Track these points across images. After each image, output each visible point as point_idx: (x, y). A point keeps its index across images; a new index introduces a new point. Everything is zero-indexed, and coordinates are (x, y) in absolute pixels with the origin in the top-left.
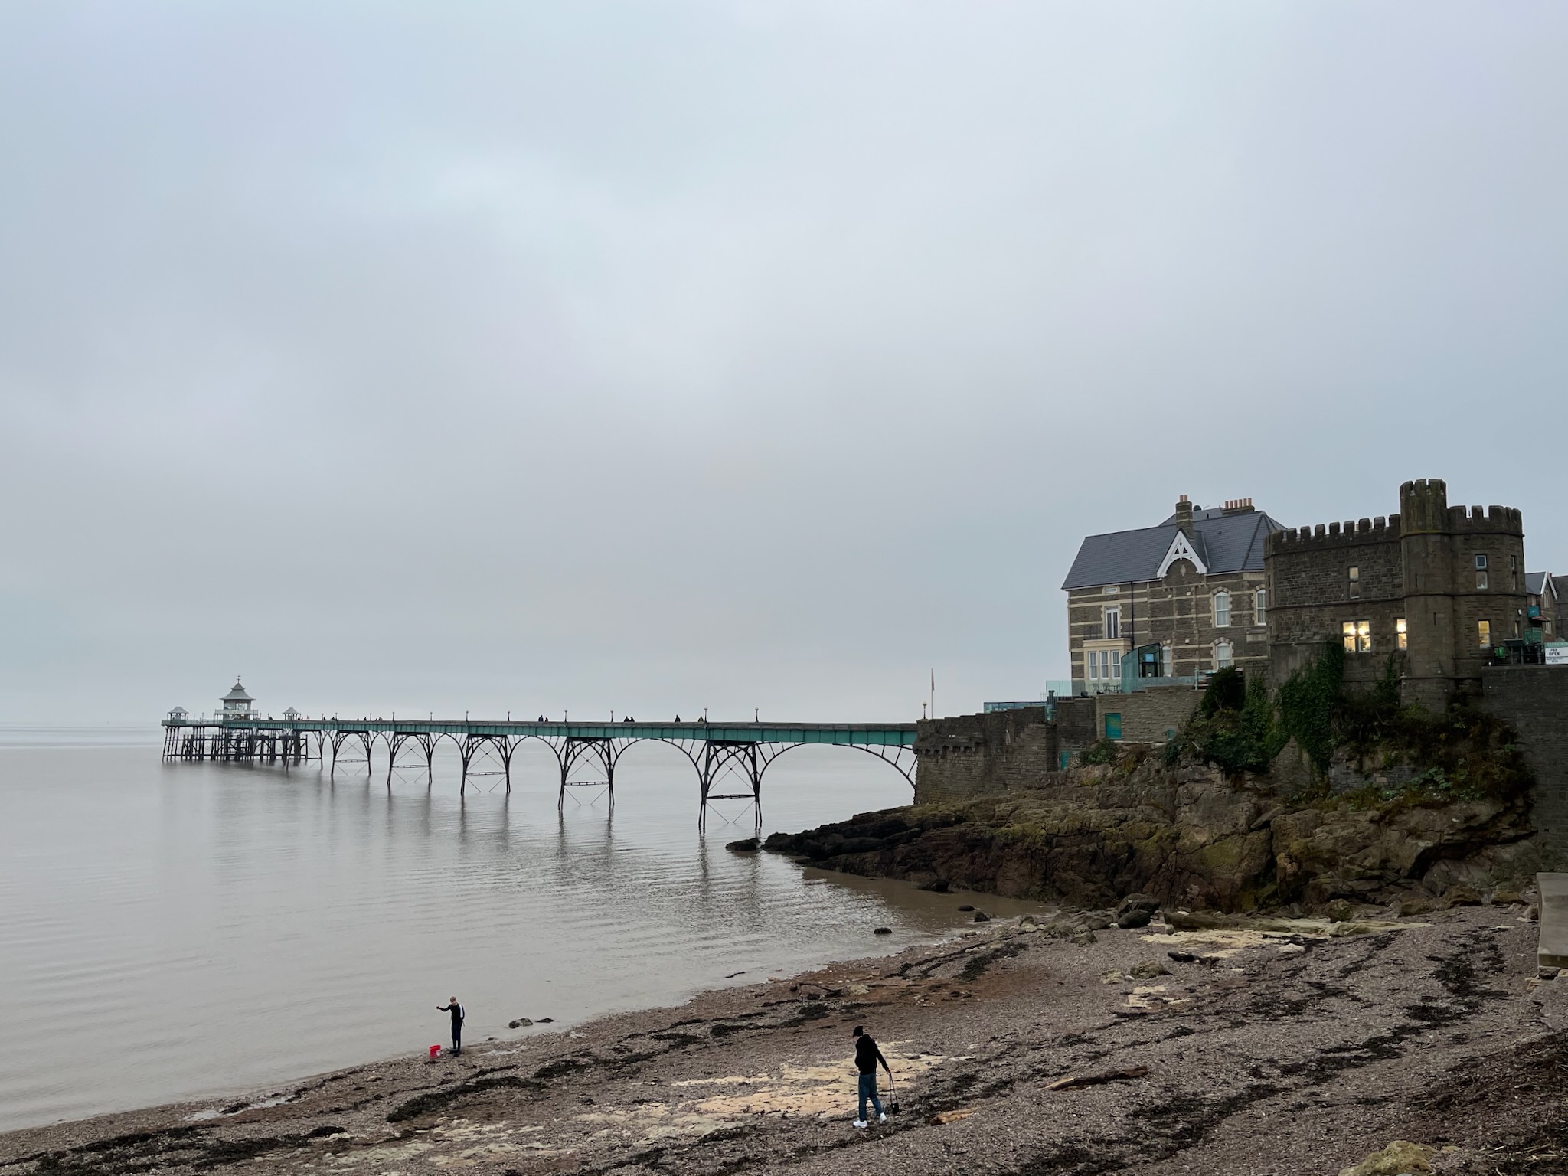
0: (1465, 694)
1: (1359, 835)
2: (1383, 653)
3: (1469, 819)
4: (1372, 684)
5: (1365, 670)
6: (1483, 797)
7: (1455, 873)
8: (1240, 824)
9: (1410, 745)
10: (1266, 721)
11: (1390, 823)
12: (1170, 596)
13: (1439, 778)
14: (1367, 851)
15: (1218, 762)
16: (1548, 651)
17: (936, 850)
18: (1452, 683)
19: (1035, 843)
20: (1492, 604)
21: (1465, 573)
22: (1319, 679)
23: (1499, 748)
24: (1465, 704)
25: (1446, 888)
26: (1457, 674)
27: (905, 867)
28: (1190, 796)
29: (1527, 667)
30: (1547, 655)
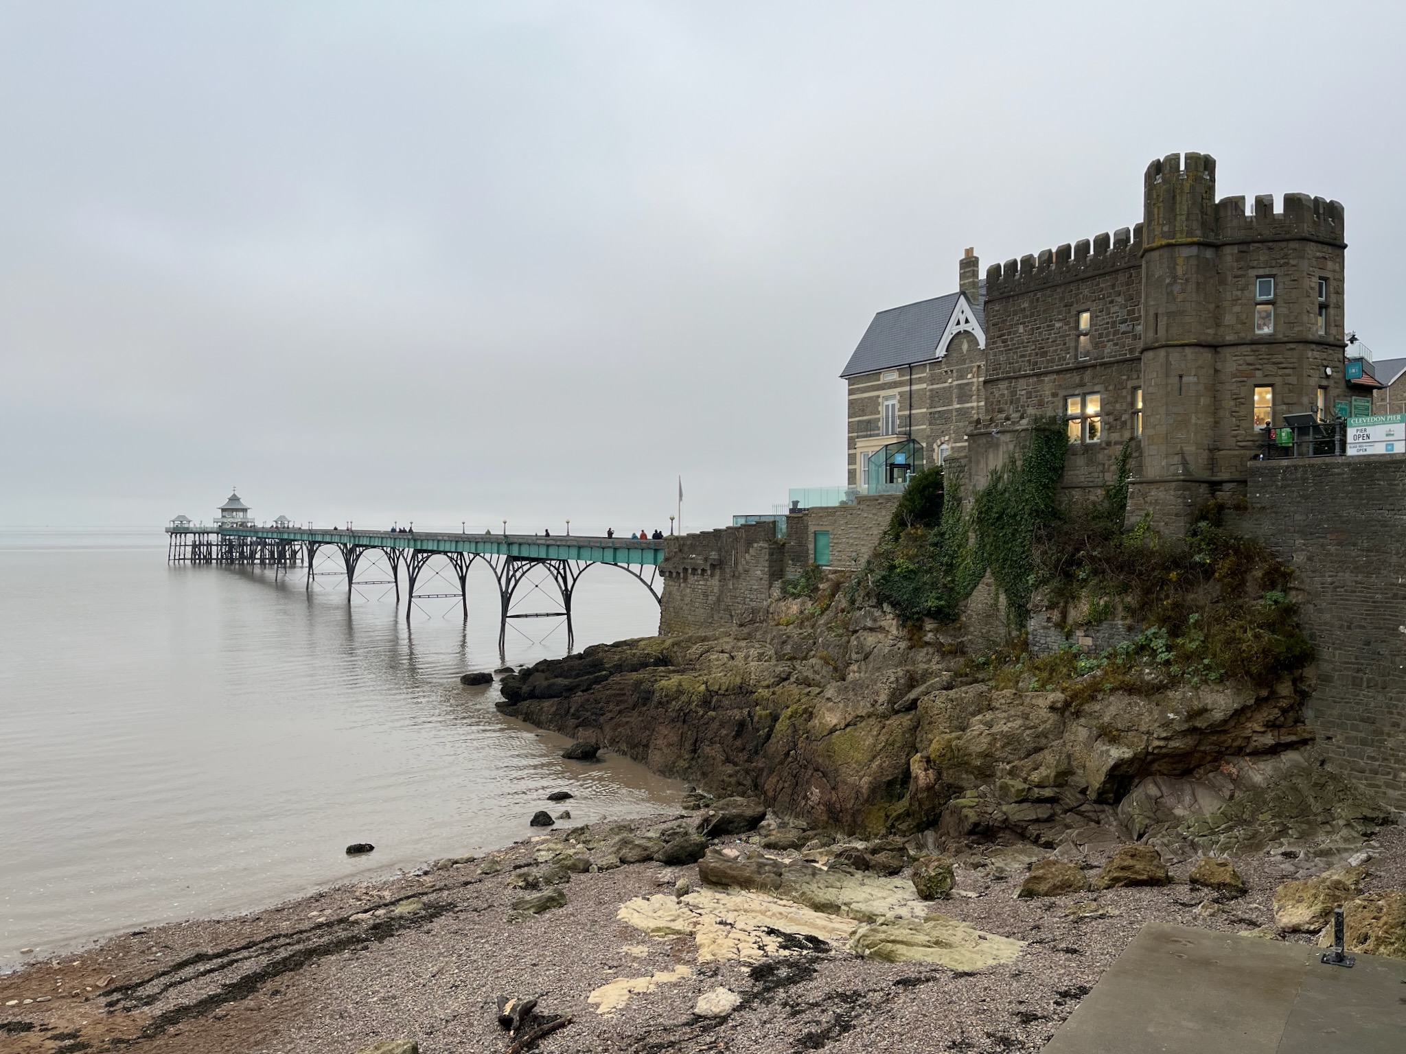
0: (1221, 507)
1: (1028, 732)
2: (1116, 443)
3: (1194, 714)
4: (1100, 492)
5: (1091, 470)
6: (1221, 680)
7: (1169, 801)
8: (880, 702)
9: (1125, 588)
10: (959, 546)
11: (1077, 714)
12: (950, 380)
13: (1159, 644)
14: (1038, 757)
15: (894, 605)
16: (1351, 433)
17: (608, 702)
18: (1203, 489)
19: (689, 703)
20: (1278, 358)
21: (1237, 309)
22: (1023, 484)
23: (1261, 597)
24: (1218, 523)
25: (1147, 827)
26: (1213, 474)
27: (576, 721)
28: (860, 648)
29: (1318, 460)
30: (1350, 439)
